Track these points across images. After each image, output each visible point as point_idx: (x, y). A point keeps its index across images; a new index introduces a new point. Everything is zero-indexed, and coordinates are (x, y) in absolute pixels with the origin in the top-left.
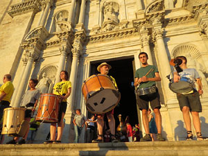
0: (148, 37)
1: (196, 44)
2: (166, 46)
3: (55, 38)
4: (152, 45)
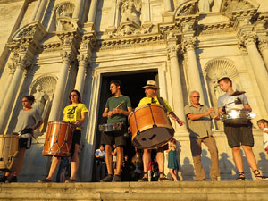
0: (177, 47)
1: (233, 59)
2: (198, 59)
3: (55, 40)
4: (180, 57)
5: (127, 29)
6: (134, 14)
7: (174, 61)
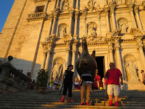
0: (112, 48)
1: (135, 54)
2: (120, 54)
4: (114, 52)
5: (91, 38)
6: (94, 31)
7: (111, 54)
